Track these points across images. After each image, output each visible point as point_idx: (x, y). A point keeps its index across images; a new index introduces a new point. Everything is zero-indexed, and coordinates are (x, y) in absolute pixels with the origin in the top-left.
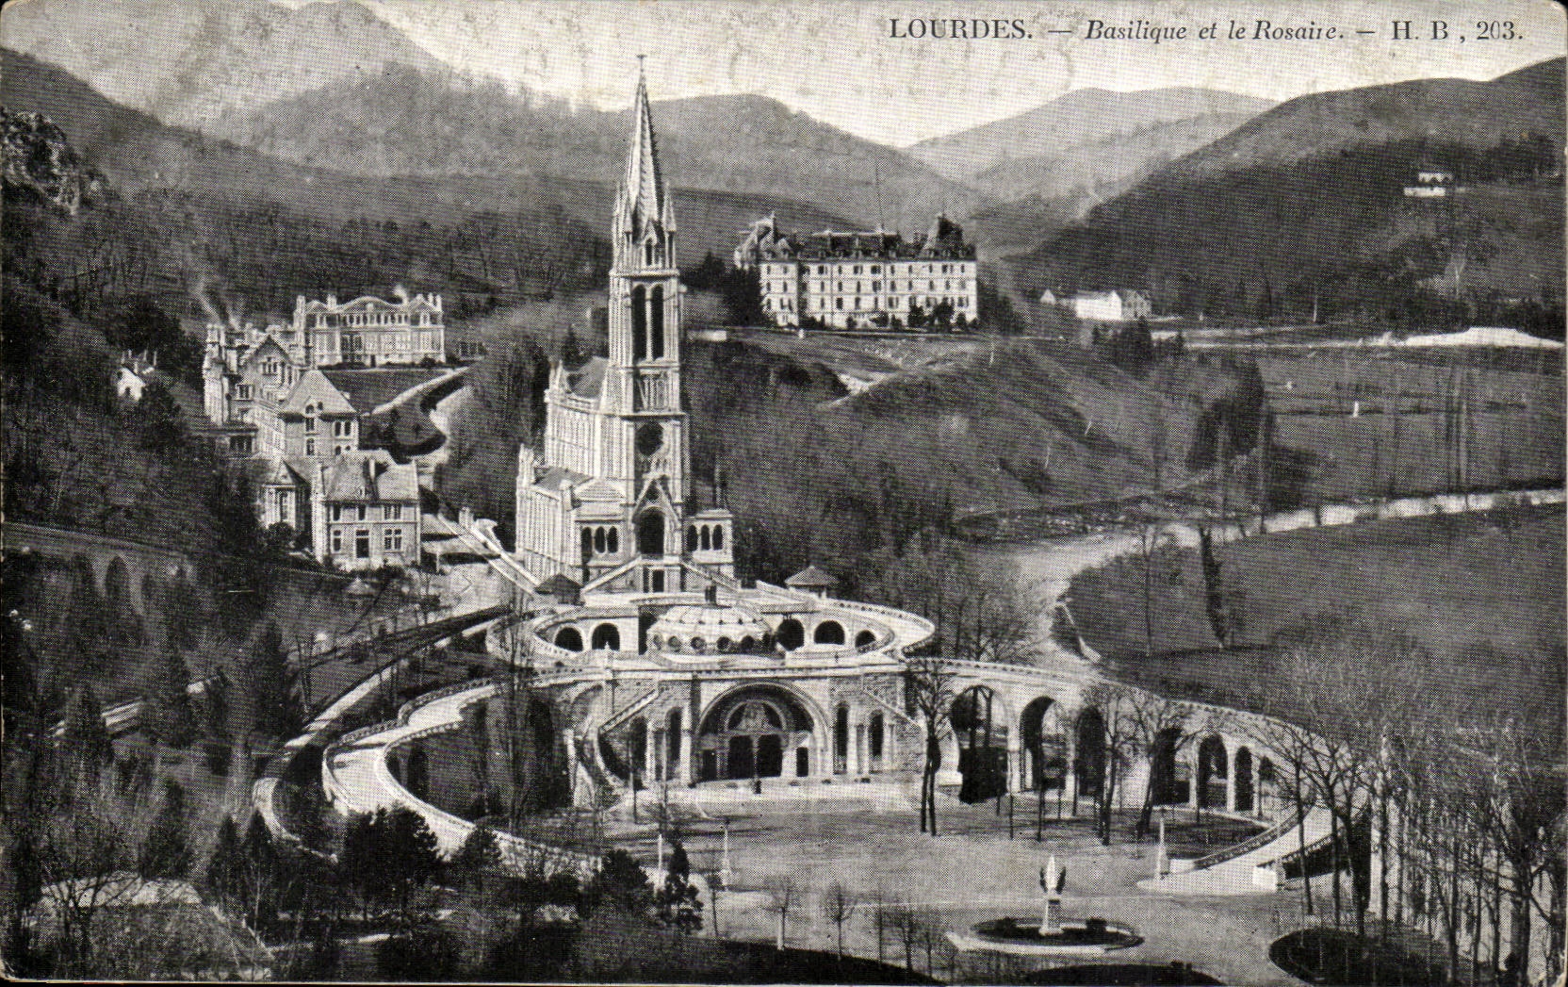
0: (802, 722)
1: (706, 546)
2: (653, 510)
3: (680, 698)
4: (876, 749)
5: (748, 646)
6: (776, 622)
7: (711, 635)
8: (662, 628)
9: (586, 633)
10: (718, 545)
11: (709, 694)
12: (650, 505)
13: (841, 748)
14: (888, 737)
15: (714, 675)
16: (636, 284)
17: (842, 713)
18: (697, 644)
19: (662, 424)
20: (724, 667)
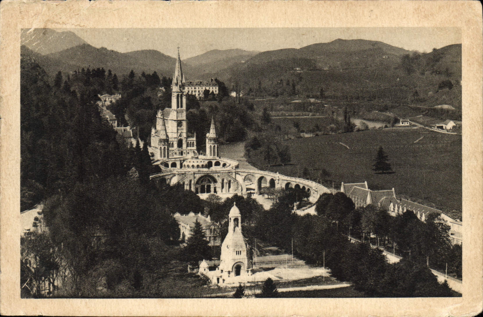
0: (215, 181)
1: (190, 146)
2: (181, 139)
3: (192, 177)
4: (229, 187)
5: (203, 166)
6: (206, 162)
7: (195, 164)
8: (185, 163)
9: (170, 164)
10: (193, 146)
11: (198, 176)
12: (180, 138)
13: (223, 187)
14: (231, 184)
15: (198, 173)
16: (178, 93)
17: (223, 180)
18: (193, 166)
19: (182, 121)
20: (199, 171)
